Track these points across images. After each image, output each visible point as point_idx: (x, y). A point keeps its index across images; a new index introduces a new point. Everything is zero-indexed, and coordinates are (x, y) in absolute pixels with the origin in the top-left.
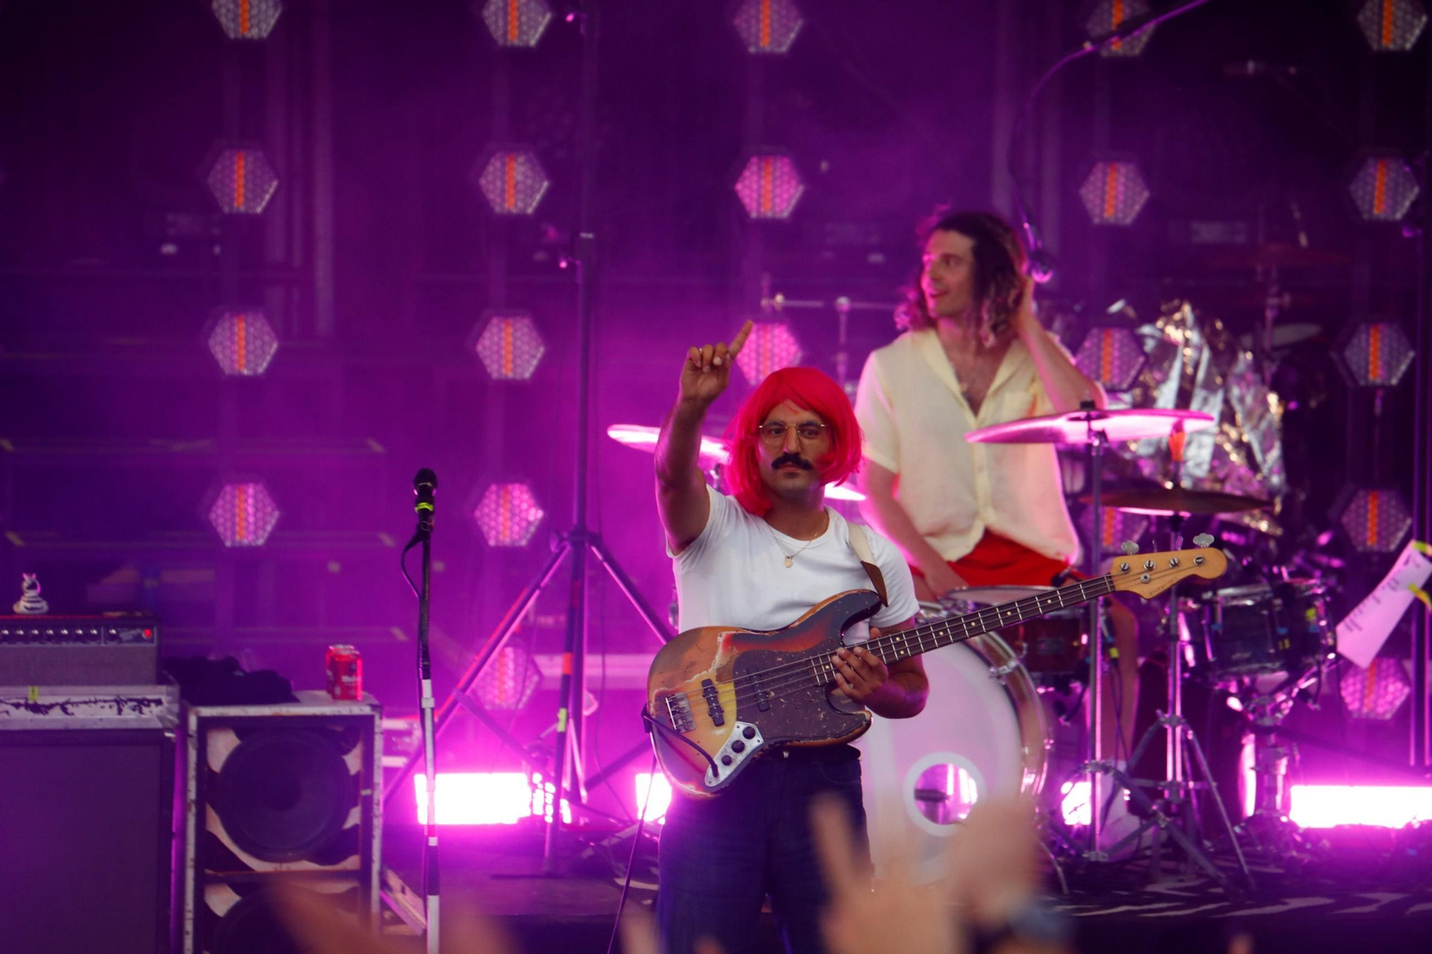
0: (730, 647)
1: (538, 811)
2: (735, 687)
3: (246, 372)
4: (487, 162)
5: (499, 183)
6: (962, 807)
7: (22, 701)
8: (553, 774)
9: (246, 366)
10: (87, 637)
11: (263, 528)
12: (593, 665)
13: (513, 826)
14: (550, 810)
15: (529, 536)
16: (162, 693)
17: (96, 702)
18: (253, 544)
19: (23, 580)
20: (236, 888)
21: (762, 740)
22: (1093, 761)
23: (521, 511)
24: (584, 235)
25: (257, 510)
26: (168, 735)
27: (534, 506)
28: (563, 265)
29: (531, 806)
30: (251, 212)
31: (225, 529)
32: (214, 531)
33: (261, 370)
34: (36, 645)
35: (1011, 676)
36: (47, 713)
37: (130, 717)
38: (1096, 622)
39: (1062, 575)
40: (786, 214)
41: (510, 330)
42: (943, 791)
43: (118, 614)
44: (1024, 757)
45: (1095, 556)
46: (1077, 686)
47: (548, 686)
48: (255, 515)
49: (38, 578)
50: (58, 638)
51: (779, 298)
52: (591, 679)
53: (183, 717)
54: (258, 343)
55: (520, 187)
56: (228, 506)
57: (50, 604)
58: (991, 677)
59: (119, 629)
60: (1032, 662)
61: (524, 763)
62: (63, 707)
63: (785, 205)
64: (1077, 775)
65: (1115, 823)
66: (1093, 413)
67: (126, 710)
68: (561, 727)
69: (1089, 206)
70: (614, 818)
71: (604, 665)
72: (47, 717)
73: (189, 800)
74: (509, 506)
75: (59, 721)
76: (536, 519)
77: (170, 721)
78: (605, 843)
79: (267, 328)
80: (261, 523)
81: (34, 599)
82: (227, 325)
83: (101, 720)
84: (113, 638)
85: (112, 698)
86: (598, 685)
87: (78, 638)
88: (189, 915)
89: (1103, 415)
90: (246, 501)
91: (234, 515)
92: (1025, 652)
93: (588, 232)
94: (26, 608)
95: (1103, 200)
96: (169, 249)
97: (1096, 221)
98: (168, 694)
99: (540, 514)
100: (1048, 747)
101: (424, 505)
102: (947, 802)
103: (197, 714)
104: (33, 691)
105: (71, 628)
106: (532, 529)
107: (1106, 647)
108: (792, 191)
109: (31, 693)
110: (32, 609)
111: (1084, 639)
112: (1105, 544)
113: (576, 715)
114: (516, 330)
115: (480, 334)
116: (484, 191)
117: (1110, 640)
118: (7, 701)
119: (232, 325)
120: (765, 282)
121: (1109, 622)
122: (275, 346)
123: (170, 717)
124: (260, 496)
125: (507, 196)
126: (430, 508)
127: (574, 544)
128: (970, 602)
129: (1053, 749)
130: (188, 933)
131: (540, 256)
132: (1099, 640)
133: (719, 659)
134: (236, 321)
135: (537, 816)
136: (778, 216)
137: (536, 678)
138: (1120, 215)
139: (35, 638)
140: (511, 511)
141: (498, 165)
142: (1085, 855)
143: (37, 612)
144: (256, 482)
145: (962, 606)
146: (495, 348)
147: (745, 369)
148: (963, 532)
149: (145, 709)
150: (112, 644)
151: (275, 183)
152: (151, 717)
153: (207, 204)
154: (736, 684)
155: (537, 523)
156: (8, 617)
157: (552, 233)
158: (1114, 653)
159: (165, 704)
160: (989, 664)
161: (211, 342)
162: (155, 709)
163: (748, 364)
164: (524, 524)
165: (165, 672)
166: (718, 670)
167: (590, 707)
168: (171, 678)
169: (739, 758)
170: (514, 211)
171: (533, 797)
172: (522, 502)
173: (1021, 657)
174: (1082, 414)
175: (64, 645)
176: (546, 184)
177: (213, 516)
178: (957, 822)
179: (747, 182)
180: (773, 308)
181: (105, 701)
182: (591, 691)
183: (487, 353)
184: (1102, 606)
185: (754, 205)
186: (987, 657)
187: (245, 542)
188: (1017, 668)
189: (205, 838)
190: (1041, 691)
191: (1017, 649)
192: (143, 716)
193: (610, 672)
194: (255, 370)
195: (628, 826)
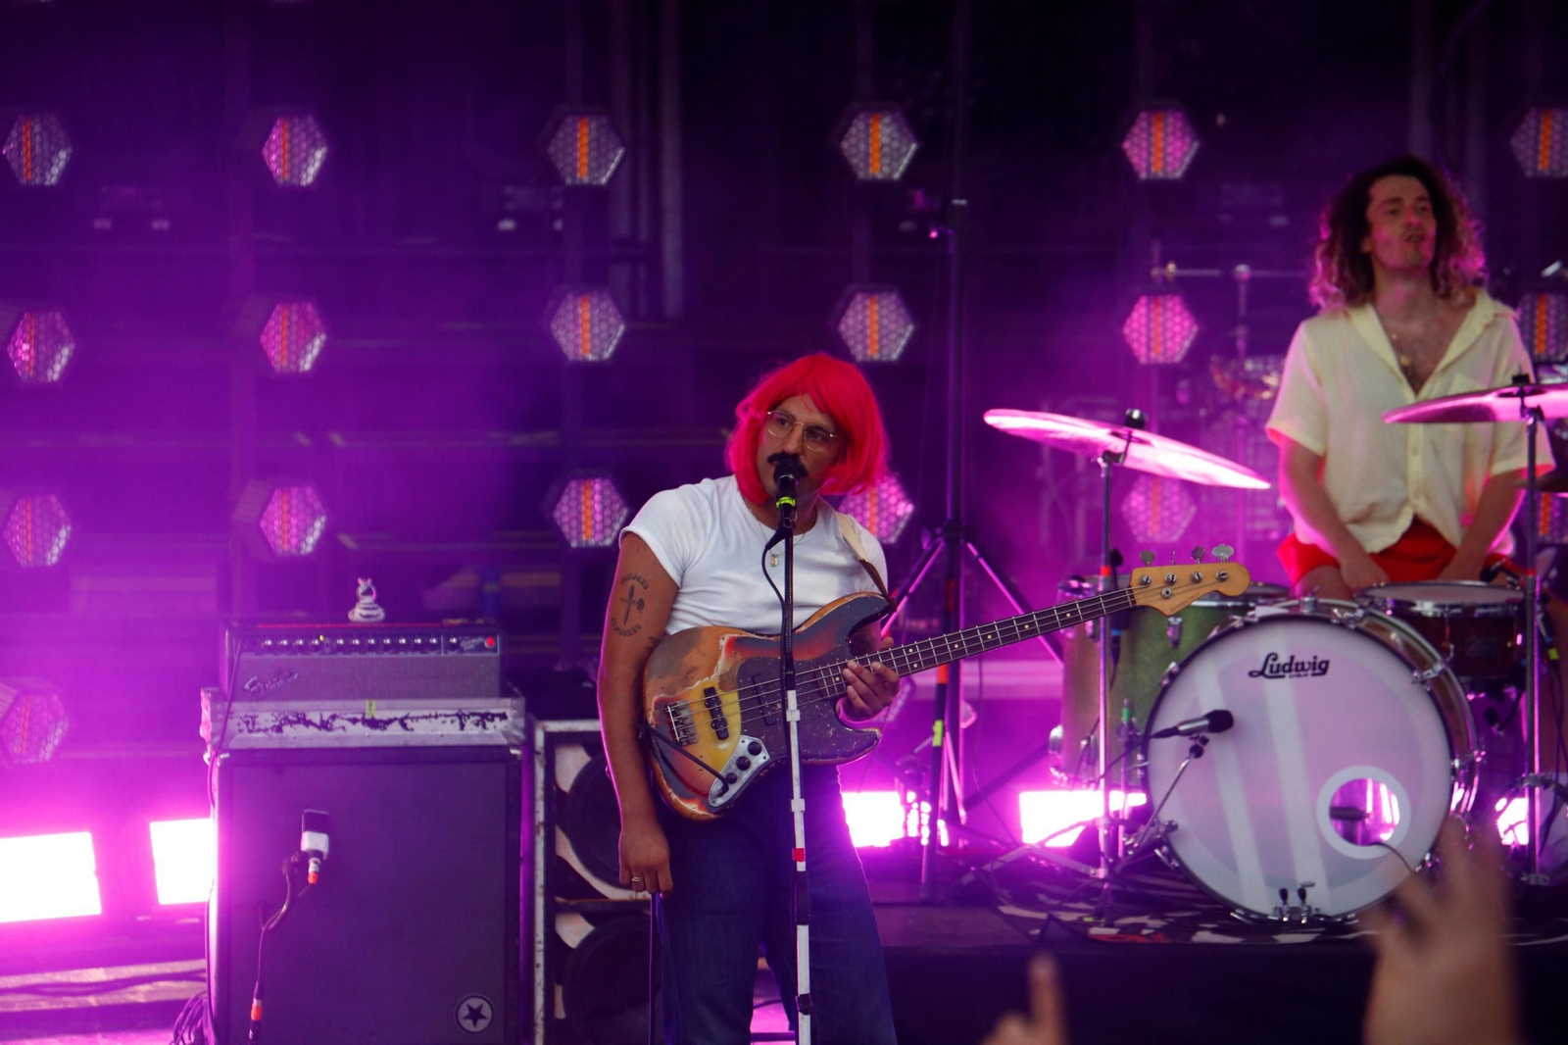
0: (733, 652)
1: (913, 833)
2: (740, 697)
3: (590, 357)
4: (849, 125)
5: (862, 147)
6: (1385, 827)
7: (359, 716)
8: (928, 792)
9: (591, 351)
10: (426, 647)
11: (611, 527)
12: (969, 674)
13: (887, 848)
14: (926, 832)
15: (898, 532)
16: (506, 707)
17: (436, 716)
18: (601, 544)
19: (358, 585)
20: (590, 917)
21: (768, 757)
22: (1531, 774)
23: (889, 506)
24: (956, 202)
25: (604, 507)
26: (514, 751)
27: (903, 499)
28: (934, 235)
29: (905, 827)
30: (595, 183)
31: (571, 528)
32: (558, 530)
33: (607, 355)
34: (373, 655)
35: (1436, 681)
36: (385, 728)
37: (473, 733)
38: (1533, 620)
39: (1493, 568)
40: (1178, 174)
41: (876, 307)
42: (1361, 808)
43: (458, 621)
44: (1454, 771)
45: (1530, 547)
46: (1511, 691)
47: (920, 696)
48: (602, 512)
49: (374, 583)
50: (396, 647)
51: (1171, 267)
52: (968, 688)
53: (529, 731)
54: (604, 326)
55: (886, 150)
56: (574, 503)
57: (387, 611)
58: (1413, 683)
59: (460, 638)
60: (1459, 666)
61: (896, 780)
62: (402, 722)
63: (1177, 164)
64: (1513, 792)
65: (1557, 843)
66: (1527, 388)
67: (469, 724)
68: (936, 741)
69: (1521, 158)
70: (996, 840)
71: (981, 674)
72: (386, 733)
73: (537, 823)
74: (876, 500)
75: (400, 737)
76: (905, 514)
77: (516, 737)
78: (987, 867)
79: (612, 310)
80: (608, 522)
81: (371, 606)
82: (570, 306)
83: (442, 736)
84: (454, 647)
85: (454, 712)
86: (975, 695)
87: (417, 648)
88: (540, 947)
89: (1539, 390)
90: (593, 498)
91: (580, 513)
92: (1452, 655)
93: (961, 198)
94: (362, 616)
95: (1536, 152)
96: (507, 225)
97: (1529, 174)
98: (513, 708)
99: (910, 508)
100: (1478, 760)
101: (786, 500)
102: (1367, 821)
103: (544, 729)
104: (370, 705)
105: (410, 636)
106: (902, 525)
107: (1544, 648)
108: (1186, 149)
109: (367, 707)
110: (368, 616)
111: (1519, 639)
112: (1541, 533)
113: (953, 728)
114: (882, 308)
115: (843, 312)
116: (847, 155)
117: (1548, 640)
118: (343, 716)
119: (575, 308)
120: (1156, 249)
121: (1547, 620)
122: (622, 328)
123: (516, 733)
124: (608, 492)
125: (871, 160)
126: (792, 502)
127: (947, 541)
128: (1389, 600)
129: (1485, 762)
130: (538, 966)
131: (906, 226)
132: (1536, 641)
133: (722, 665)
134: (580, 301)
135: (912, 838)
136: (1171, 176)
137: (907, 688)
138: (1556, 167)
139: (371, 648)
140: (879, 505)
141: (861, 126)
142: (1524, 879)
143: (372, 620)
144: (603, 477)
145: (1380, 604)
146: (860, 327)
147: (1135, 346)
148: (1390, 519)
149: (489, 724)
150: (452, 654)
151: (621, 152)
152: (495, 733)
153: (549, 175)
154: (741, 694)
155: (906, 518)
156: (343, 626)
157: (919, 198)
158: (1553, 654)
159: (510, 719)
160: (1412, 669)
161: (554, 326)
162: (499, 724)
163: (1138, 340)
164: (893, 520)
165: (509, 684)
166: (721, 676)
167: (968, 717)
168: (516, 690)
169: (745, 776)
170: (879, 176)
171: (906, 819)
172: (890, 495)
173: (1448, 660)
174: (1515, 390)
175: (402, 655)
176: (913, 147)
177: (557, 514)
178: (1379, 843)
179: (1136, 140)
180: (1165, 279)
181: (446, 716)
182: (969, 701)
183: (851, 333)
184: (1539, 602)
185: (1144, 165)
186: (1409, 659)
187: (592, 542)
188: (1444, 672)
189: (556, 865)
190: (1471, 697)
191: (1444, 652)
192: (487, 732)
193: (987, 680)
194: (600, 355)
195: (1012, 850)
